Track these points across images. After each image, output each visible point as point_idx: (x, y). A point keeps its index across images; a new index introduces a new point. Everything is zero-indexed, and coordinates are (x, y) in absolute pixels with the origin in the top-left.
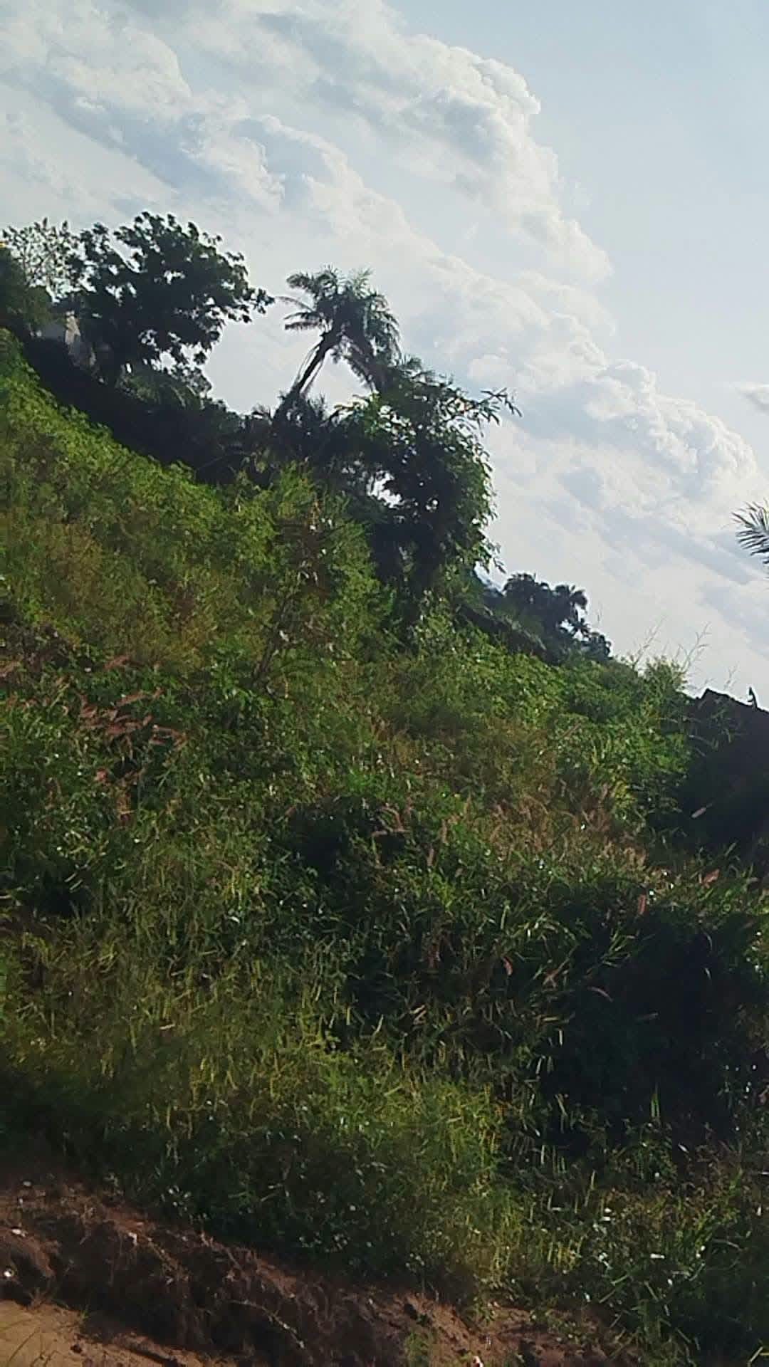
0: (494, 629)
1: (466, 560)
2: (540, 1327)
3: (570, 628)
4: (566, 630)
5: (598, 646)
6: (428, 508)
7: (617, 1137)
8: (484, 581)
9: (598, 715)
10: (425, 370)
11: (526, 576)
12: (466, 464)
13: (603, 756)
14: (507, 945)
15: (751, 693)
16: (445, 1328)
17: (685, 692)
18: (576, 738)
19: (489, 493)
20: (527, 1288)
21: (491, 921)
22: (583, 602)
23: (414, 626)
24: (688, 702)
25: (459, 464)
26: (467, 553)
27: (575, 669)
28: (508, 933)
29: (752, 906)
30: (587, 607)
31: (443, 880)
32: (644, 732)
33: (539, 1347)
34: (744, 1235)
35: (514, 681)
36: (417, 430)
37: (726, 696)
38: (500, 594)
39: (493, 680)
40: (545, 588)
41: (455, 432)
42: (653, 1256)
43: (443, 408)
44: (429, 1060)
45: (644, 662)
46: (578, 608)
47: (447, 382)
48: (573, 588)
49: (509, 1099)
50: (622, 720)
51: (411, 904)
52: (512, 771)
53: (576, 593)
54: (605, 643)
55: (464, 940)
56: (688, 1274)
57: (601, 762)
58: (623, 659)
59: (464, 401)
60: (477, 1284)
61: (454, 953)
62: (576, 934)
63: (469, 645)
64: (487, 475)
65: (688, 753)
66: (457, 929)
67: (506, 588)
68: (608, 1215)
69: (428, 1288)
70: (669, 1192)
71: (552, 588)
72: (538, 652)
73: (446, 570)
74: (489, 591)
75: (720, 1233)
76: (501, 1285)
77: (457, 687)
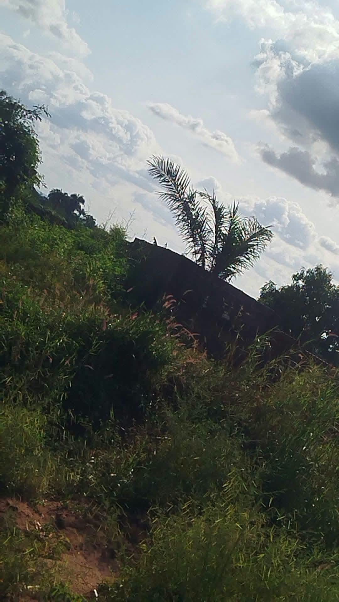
0: (43, 214)
1: (29, 183)
2: (65, 508)
3: (78, 213)
4: (76, 214)
5: (90, 220)
6: (11, 159)
7: (96, 427)
8: (39, 193)
9: (90, 251)
10: (8, 96)
11: (57, 190)
12: (27, 139)
13: (92, 269)
14: (49, 350)
15: (154, 239)
16: (24, 511)
17: (127, 240)
18: (80, 261)
19: (38, 152)
20: (59, 493)
21: (42, 339)
22: (83, 202)
23: (7, 213)
24: (128, 244)
25: (24, 139)
26: (29, 180)
27: (80, 231)
28: (49, 344)
29: (152, 327)
30: (85, 204)
31: (21, 324)
32: (110, 257)
33: (64, 516)
34: (149, 463)
35: (53, 237)
36: (5, 124)
37: (144, 241)
38: (46, 198)
39: (43, 237)
40: (66, 195)
41: (22, 125)
42: (112, 475)
43: (16, 113)
44: (15, 400)
45: (109, 227)
46: (81, 204)
47: (17, 101)
48: (79, 195)
49: (49, 413)
50: (100, 252)
51: (7, 334)
52: (52, 276)
53: (80, 197)
54: (93, 219)
55: (30, 349)
56: (126, 481)
57: (91, 271)
58: (100, 226)
59: (26, 111)
60: (38, 492)
61: (26, 354)
62: (79, 343)
63: (32, 221)
64: (37, 144)
65: (128, 266)
66: (27, 344)
67: (49, 195)
68: (93, 459)
69: (16, 495)
70: (118, 448)
71: (69, 195)
72: (64, 224)
73: (20, 188)
74: (42, 197)
75: (140, 463)
76: (48, 491)
77: (27, 240)
